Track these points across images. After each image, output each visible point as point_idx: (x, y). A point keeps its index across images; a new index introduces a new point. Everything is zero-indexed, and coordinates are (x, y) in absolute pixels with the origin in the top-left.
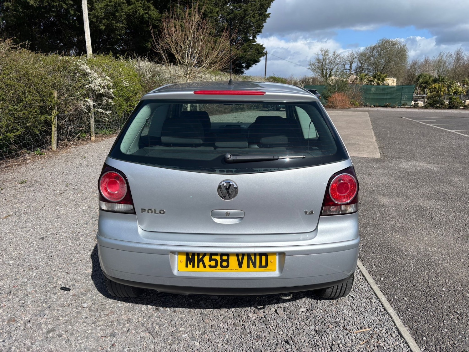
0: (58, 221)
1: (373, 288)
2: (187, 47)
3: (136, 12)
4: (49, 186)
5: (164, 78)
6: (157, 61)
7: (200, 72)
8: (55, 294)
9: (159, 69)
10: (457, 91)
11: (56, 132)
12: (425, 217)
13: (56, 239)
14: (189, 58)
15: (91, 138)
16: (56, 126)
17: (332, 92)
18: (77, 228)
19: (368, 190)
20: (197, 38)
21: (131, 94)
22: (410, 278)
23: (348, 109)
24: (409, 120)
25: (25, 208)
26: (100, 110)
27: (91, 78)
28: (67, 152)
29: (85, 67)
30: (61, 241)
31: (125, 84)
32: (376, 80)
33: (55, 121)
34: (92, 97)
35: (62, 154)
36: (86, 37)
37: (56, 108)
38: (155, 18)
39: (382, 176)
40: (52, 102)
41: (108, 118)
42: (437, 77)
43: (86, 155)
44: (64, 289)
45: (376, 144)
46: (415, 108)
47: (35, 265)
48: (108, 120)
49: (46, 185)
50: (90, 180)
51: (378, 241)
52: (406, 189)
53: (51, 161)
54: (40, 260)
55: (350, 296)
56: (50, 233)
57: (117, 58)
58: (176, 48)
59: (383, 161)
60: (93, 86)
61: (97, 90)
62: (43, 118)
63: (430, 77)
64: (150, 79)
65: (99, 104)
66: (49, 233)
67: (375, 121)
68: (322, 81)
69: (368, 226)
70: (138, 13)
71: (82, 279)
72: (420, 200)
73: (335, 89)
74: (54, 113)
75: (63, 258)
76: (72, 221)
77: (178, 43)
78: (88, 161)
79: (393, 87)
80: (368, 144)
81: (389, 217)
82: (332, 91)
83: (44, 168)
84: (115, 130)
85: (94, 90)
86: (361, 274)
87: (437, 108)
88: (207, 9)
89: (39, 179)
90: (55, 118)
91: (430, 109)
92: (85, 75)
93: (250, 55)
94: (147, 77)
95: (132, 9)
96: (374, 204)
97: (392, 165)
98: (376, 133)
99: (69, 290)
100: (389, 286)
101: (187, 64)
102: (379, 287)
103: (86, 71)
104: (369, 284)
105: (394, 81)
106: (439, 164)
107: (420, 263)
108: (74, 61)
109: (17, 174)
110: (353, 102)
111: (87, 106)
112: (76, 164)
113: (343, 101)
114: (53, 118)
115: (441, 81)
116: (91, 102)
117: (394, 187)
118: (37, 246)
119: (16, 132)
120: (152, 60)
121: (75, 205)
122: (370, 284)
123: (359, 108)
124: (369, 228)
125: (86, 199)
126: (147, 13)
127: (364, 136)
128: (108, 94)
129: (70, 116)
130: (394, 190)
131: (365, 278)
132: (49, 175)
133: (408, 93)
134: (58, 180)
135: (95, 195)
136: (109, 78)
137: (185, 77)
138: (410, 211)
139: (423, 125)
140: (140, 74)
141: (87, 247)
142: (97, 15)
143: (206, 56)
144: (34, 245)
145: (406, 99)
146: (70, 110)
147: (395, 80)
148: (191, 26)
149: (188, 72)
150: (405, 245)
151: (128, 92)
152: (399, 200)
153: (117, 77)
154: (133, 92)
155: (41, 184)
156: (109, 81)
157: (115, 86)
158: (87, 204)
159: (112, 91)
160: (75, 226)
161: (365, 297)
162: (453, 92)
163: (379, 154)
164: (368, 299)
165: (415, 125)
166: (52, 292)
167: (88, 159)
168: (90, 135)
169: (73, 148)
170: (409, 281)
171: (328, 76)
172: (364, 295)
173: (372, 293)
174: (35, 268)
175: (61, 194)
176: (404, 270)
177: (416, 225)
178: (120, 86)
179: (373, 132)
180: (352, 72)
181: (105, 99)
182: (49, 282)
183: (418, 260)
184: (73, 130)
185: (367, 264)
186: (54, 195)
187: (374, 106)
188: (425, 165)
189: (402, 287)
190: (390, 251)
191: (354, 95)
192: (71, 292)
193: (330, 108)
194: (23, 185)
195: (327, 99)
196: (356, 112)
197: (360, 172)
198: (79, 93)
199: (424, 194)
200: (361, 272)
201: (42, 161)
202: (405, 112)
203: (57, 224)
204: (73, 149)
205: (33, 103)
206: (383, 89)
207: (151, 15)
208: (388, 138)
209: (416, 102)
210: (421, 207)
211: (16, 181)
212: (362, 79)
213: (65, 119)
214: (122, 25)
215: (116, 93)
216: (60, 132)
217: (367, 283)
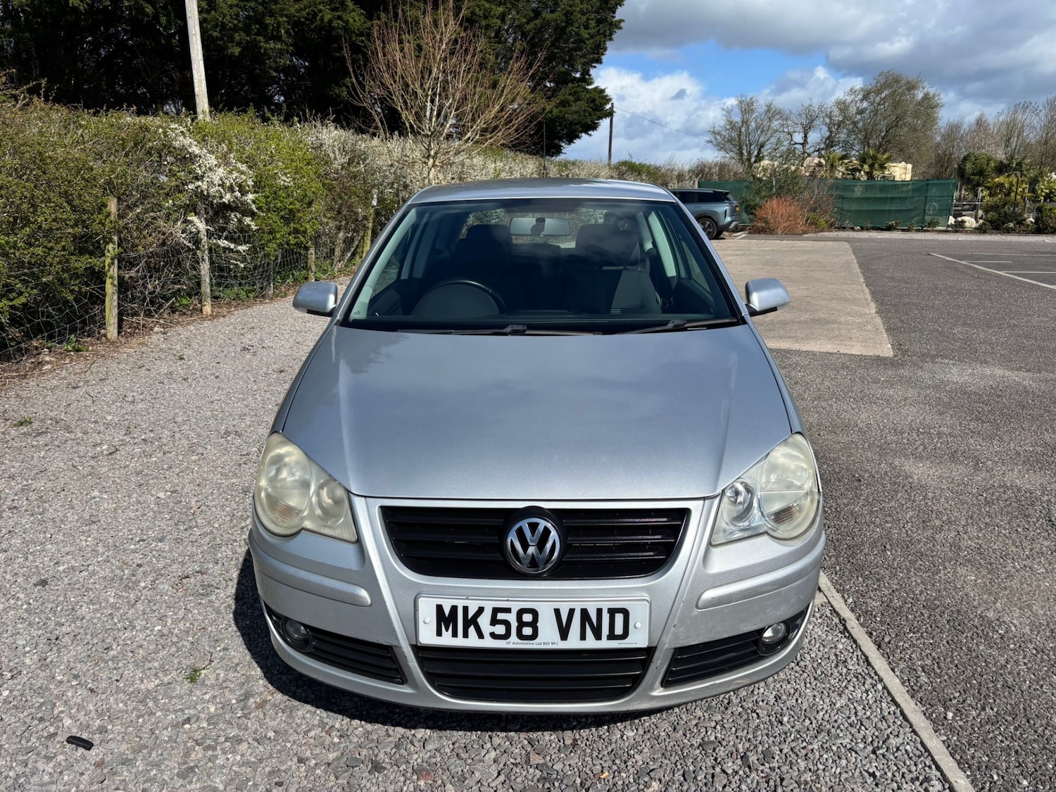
0: (89, 530)
1: (929, 744)
2: (430, 93)
3: (315, 15)
4: (85, 433)
5: (375, 166)
6: (360, 127)
7: (459, 153)
8: (49, 759)
9: (363, 145)
10: (1051, 192)
11: (115, 297)
12: (1035, 520)
13: (77, 586)
14: (434, 119)
15: (201, 309)
16: (116, 282)
17: (764, 197)
18: (135, 551)
19: (874, 443)
20: (451, 73)
21: (298, 205)
22: (1025, 709)
23: (801, 234)
24: (948, 261)
25: (16, 495)
26: (223, 243)
27: (200, 166)
28: (142, 344)
29: (187, 141)
30: (88, 590)
31: (284, 181)
32: (866, 167)
33: (111, 269)
34: (203, 212)
35: (131, 349)
36: (195, 72)
37: (115, 238)
38: (358, 29)
39: (905, 405)
40: (103, 225)
41: (243, 262)
42: (1006, 162)
43: (186, 352)
44: (75, 741)
45: (878, 320)
46: (957, 232)
47: (11, 664)
48: (242, 265)
49: (78, 430)
50: (188, 416)
51: (921, 593)
52: (971, 441)
53: (99, 368)
54: (27, 649)
55: (867, 771)
56: (66, 566)
57: (265, 120)
58: (402, 95)
59: (902, 365)
60: (204, 186)
61: (215, 196)
62: (81, 263)
63: (989, 160)
64: (342, 169)
65: (223, 229)
66: (61, 568)
67: (868, 263)
68: (741, 170)
69: (888, 546)
70: (318, 18)
71: (126, 712)
72: (1013, 470)
73: (771, 189)
74: (109, 252)
75: (88, 643)
76: (126, 531)
77: (408, 86)
78: (189, 367)
79: (904, 183)
80: (860, 320)
81: (940, 519)
82: (763, 194)
83: (81, 384)
84: (261, 288)
85: (208, 195)
86: (890, 699)
87: (1008, 231)
88: (477, 10)
89: (63, 414)
90: (113, 263)
91: (992, 233)
92: (186, 159)
93: (576, 112)
94: (336, 165)
95: (305, 8)
96: (895, 483)
97: (924, 375)
98: (873, 294)
99: (88, 745)
100: (971, 740)
101: (429, 133)
102: (944, 741)
103: (190, 150)
104: (914, 732)
105: (906, 169)
106: (1039, 371)
107: (1042, 660)
108: (160, 126)
109: (13, 401)
110: (813, 218)
111: (191, 233)
112: (159, 374)
113: (790, 216)
114: (107, 264)
115: (1015, 169)
116: (200, 225)
117: (940, 435)
118: (25, 607)
119: (14, 298)
120: (348, 125)
121: (141, 485)
122: (920, 733)
123: (826, 234)
124: (891, 551)
125: (170, 467)
126: (339, 18)
127: (846, 300)
128: (242, 204)
129: (149, 258)
130: (941, 443)
131: (902, 713)
132: (89, 402)
133: (940, 197)
134: (109, 418)
135: (193, 458)
136: (244, 168)
137: (425, 163)
138: (993, 504)
139: (984, 273)
140: (319, 156)
141: (154, 608)
142: (222, 22)
143: (473, 115)
144: (19, 603)
145: (934, 210)
146: (151, 243)
147: (910, 166)
148: (437, 45)
149: (432, 153)
150: (995, 603)
151: (291, 200)
152: (959, 471)
153: (264, 166)
154: (302, 201)
155: (68, 429)
156: (243, 173)
157: (258, 187)
158: (171, 482)
159: (250, 197)
160: (132, 547)
161: (908, 777)
162: (1043, 194)
163: (889, 346)
164: (918, 783)
165: (963, 273)
166: (43, 753)
167: (190, 362)
168: (200, 302)
169: (157, 333)
170: (1024, 721)
171: (753, 160)
172: (904, 770)
173: (928, 764)
174: (9, 675)
175: (111, 454)
176: (1006, 686)
177: (1014, 544)
178: (271, 186)
179: (867, 291)
180: (808, 151)
181: (234, 217)
182: (41, 719)
183: (1038, 653)
184: (158, 290)
185: (902, 665)
186: (93, 458)
187: (862, 229)
188: (1007, 373)
189: (1007, 743)
190: (957, 625)
191: (815, 203)
192: (93, 752)
193: (759, 233)
194: (24, 429)
195: (752, 214)
196: (823, 243)
197: (848, 393)
198: (171, 202)
199: (1018, 454)
200: (889, 693)
201: (79, 366)
202: (936, 240)
203: (86, 541)
204: (156, 337)
205: (57, 229)
206: (883, 188)
207: (347, 22)
208: (905, 304)
209: (960, 219)
210: (1019, 490)
211: (7, 420)
212: (832, 165)
213: (138, 264)
214: (279, 46)
215: (261, 201)
216: (127, 296)
217: (908, 730)
